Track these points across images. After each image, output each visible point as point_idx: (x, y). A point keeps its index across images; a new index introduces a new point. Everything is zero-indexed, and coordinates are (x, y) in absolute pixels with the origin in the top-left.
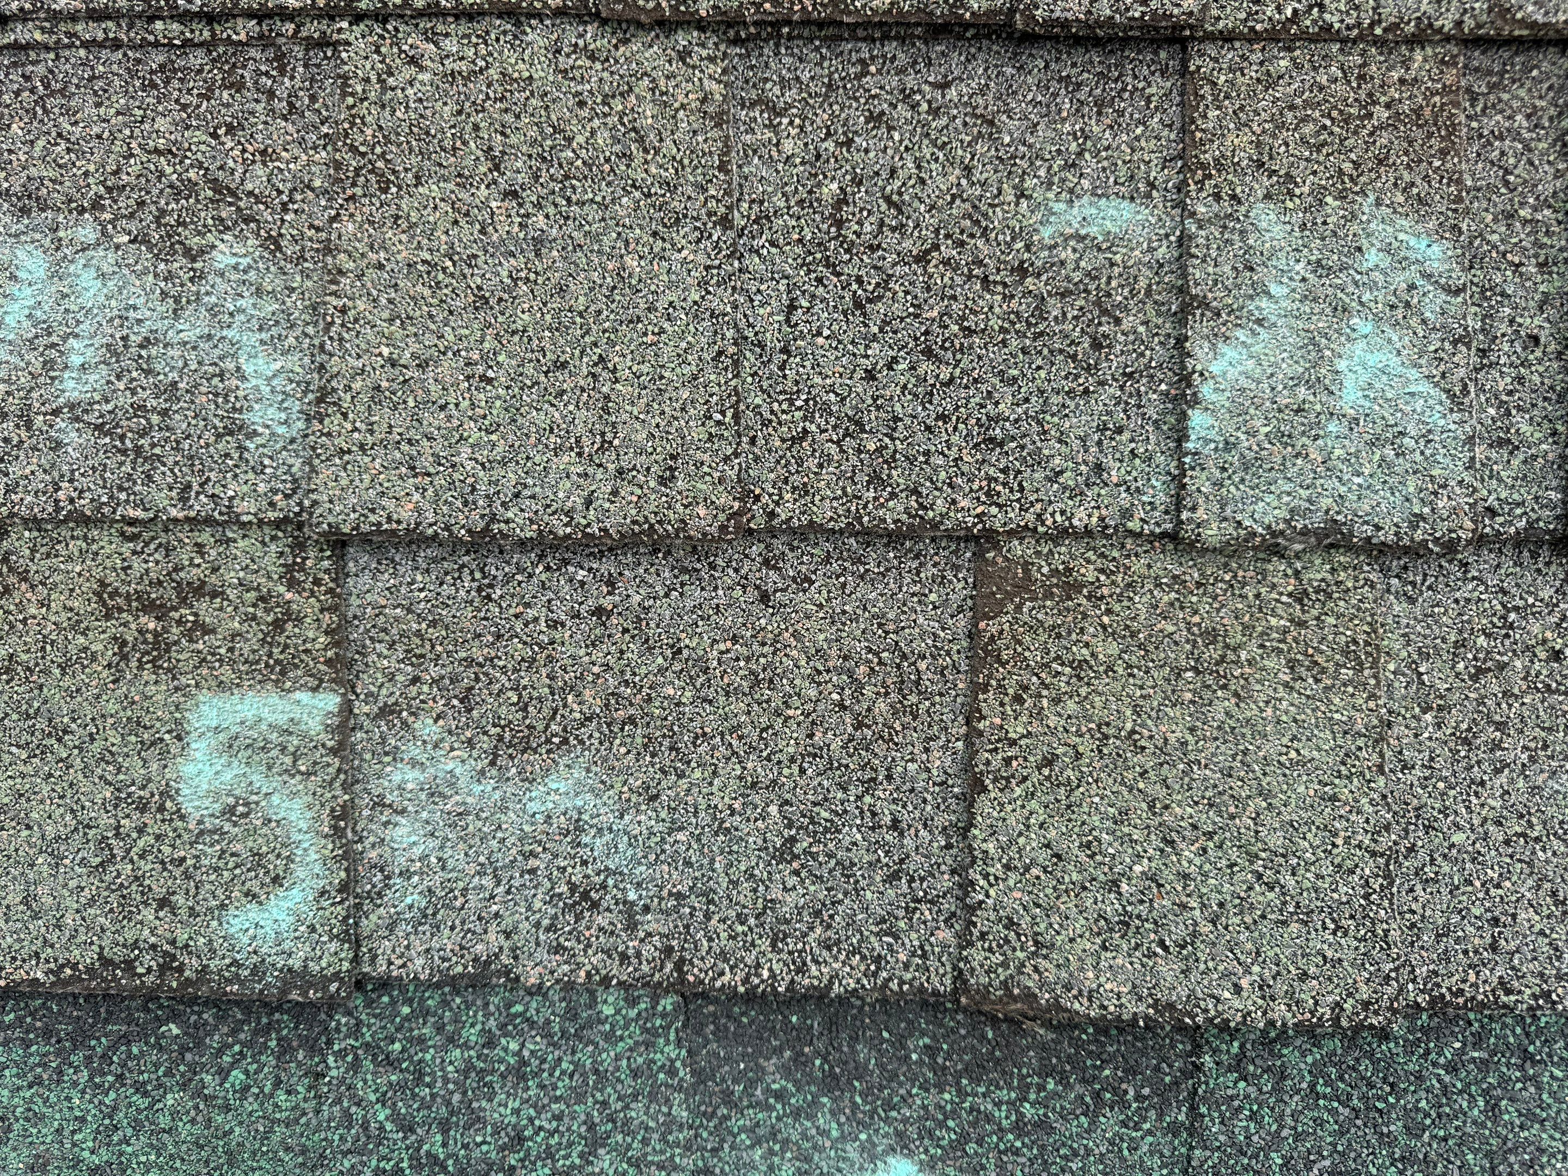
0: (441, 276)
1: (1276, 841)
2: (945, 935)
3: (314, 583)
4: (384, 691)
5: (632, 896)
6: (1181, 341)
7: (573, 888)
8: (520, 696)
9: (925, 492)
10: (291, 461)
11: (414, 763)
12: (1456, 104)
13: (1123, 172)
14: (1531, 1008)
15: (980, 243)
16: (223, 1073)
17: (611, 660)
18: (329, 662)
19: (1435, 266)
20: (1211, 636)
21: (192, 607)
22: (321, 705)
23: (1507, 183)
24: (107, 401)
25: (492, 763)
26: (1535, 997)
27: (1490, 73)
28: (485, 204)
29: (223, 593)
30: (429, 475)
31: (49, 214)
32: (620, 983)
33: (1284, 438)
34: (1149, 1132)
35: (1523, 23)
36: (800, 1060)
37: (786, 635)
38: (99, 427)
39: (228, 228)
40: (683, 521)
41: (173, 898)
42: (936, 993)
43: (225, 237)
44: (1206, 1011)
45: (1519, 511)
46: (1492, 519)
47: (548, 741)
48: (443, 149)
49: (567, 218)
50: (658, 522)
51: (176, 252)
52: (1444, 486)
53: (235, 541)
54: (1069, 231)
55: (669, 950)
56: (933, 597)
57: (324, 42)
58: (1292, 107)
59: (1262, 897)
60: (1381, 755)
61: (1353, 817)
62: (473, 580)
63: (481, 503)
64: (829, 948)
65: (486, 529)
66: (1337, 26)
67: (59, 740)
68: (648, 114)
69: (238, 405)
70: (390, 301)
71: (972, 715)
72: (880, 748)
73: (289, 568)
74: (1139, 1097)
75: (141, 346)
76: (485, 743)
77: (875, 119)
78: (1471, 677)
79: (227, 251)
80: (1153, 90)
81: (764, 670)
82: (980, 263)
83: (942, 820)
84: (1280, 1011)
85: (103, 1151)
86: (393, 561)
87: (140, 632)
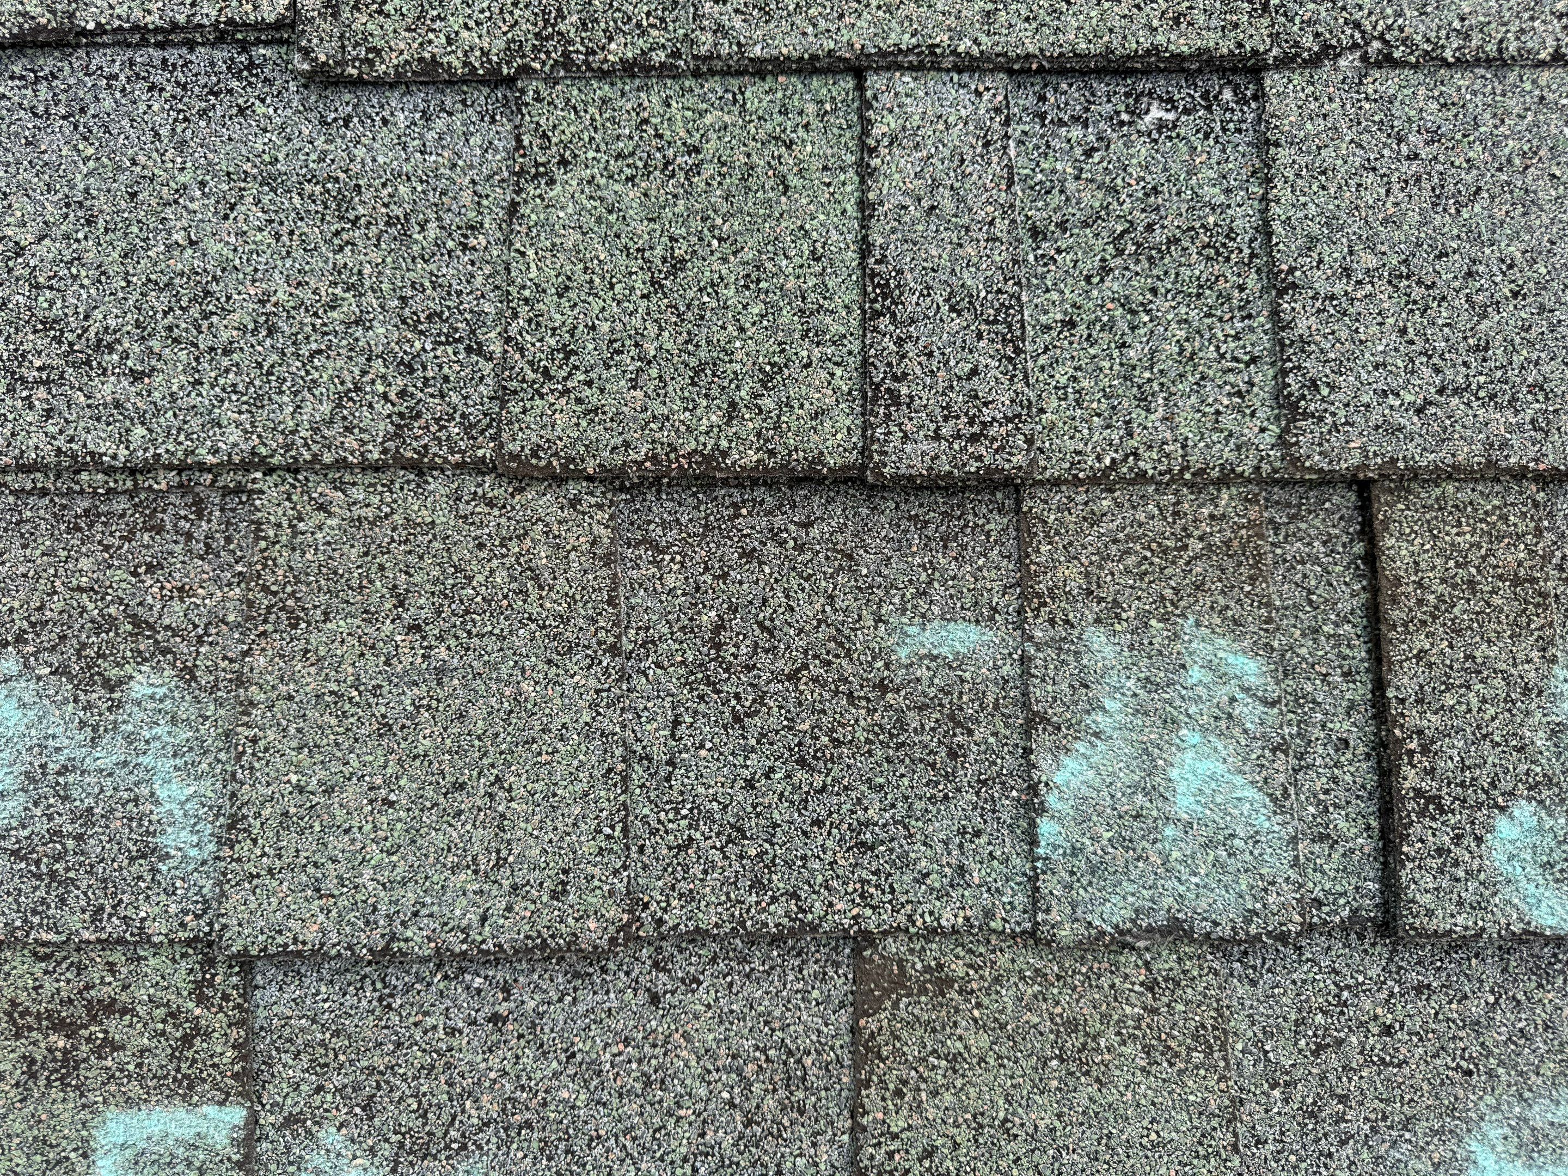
0: (347, 707)
3: (222, 999)
4: (289, 1101)
6: (1027, 751)
8: (420, 1103)
9: (803, 895)
10: (201, 882)
11: (317, 1172)
12: (1261, 536)
13: (968, 600)
15: (844, 663)
17: (508, 1066)
18: (235, 1076)
19: (1253, 681)
20: (1073, 1026)
21: (101, 1024)
22: (227, 1118)
23: (1310, 602)
24: (24, 827)
27: (1289, 505)
28: (390, 638)
29: (133, 1009)
30: (333, 896)
33: (1126, 843)
35: (1310, 469)
37: (677, 1036)
38: (14, 853)
39: (145, 660)
40: (574, 935)
43: (143, 668)
45: (1342, 901)
46: (1319, 909)
47: (447, 1147)
48: (350, 588)
49: (468, 649)
50: (553, 936)
51: (95, 683)
52: (1273, 883)
53: (146, 959)
54: (923, 651)
56: (815, 993)
57: (239, 490)
58: (1115, 541)
60: (1235, 1135)
62: (375, 990)
63: (382, 922)
65: (387, 948)
66: (1150, 472)
68: (540, 558)
69: (152, 829)
70: (299, 730)
71: (856, 1110)
72: (769, 1144)
73: (199, 985)
75: (59, 773)
76: (386, 1150)
77: (748, 555)
78: (1312, 1053)
79: (144, 681)
80: (992, 526)
81: (656, 1071)
82: (845, 681)
86: (299, 973)
87: (49, 1050)
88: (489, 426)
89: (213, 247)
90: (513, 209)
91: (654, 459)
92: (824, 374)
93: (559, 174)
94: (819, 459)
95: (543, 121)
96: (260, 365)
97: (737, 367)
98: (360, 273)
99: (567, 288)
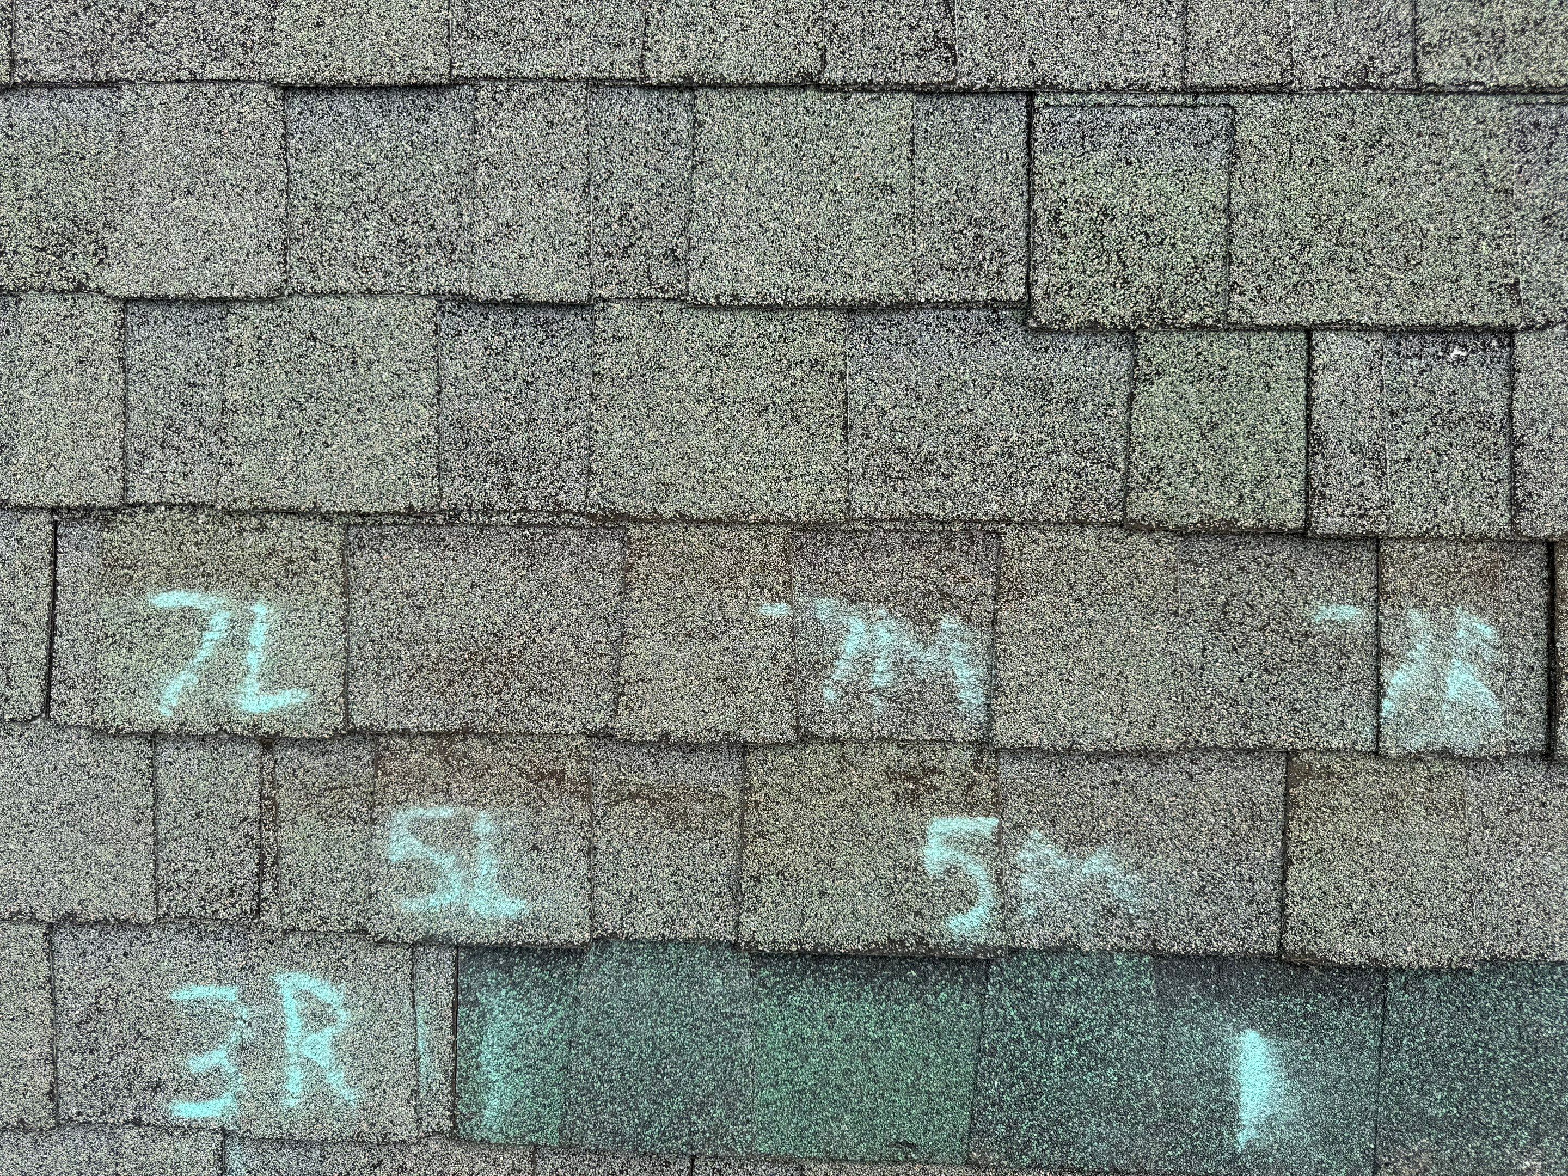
1: (1421, 886)
2: (1273, 928)
3: (986, 769)
4: (1016, 817)
5: (1131, 911)
6: (1378, 668)
7: (1104, 907)
8: (1078, 820)
9: (1266, 732)
10: (978, 715)
11: (1030, 850)
12: (1497, 567)
13: (1350, 594)
14: (1536, 961)
15: (1288, 623)
16: (936, 994)
17: (1120, 805)
18: (993, 804)
19: (1489, 637)
20: (1391, 796)
21: (929, 779)
22: (989, 823)
23: (1519, 600)
24: (894, 688)
25: (1066, 851)
26: (1537, 956)
27: (1511, 552)
28: (1068, 605)
29: (944, 773)
30: (1043, 723)
31: (865, 603)
32: (1127, 950)
33: (1423, 711)
34: (1364, 1018)
35: (1525, 536)
36: (1205, 986)
37: (1201, 794)
38: (890, 699)
39: (948, 612)
41: (923, 911)
42: (1269, 954)
43: (948, 616)
44: (1392, 961)
45: (1526, 742)
46: (1514, 746)
47: (1091, 841)
51: (925, 622)
52: (1494, 733)
53: (950, 750)
54: (1327, 619)
55: (1149, 935)
56: (1268, 777)
57: (994, 532)
58: (1425, 568)
59: (1415, 911)
60: (1467, 848)
61: (1455, 876)
62: (1058, 768)
64: (1222, 935)
66: (1445, 535)
67: (867, 838)
68: (1141, 568)
69: (954, 690)
70: (1026, 646)
71: (1285, 831)
72: (1243, 845)
73: (975, 762)
74: (1359, 1002)
76: (1062, 841)
78: (1506, 814)
79: (948, 622)
80: (1364, 558)
82: (1288, 632)
83: (1271, 878)
84: (1424, 962)
85: (879, 1032)
86: (1021, 759)
87: (906, 789)
88: (1119, 504)
89: (981, 413)
90: (1131, 397)
91: (1202, 522)
92: (1287, 482)
93: (1156, 379)
94: (1283, 524)
95: (1149, 353)
96: (1006, 473)
97: (1244, 477)
98: (1053, 427)
99: (1159, 437)
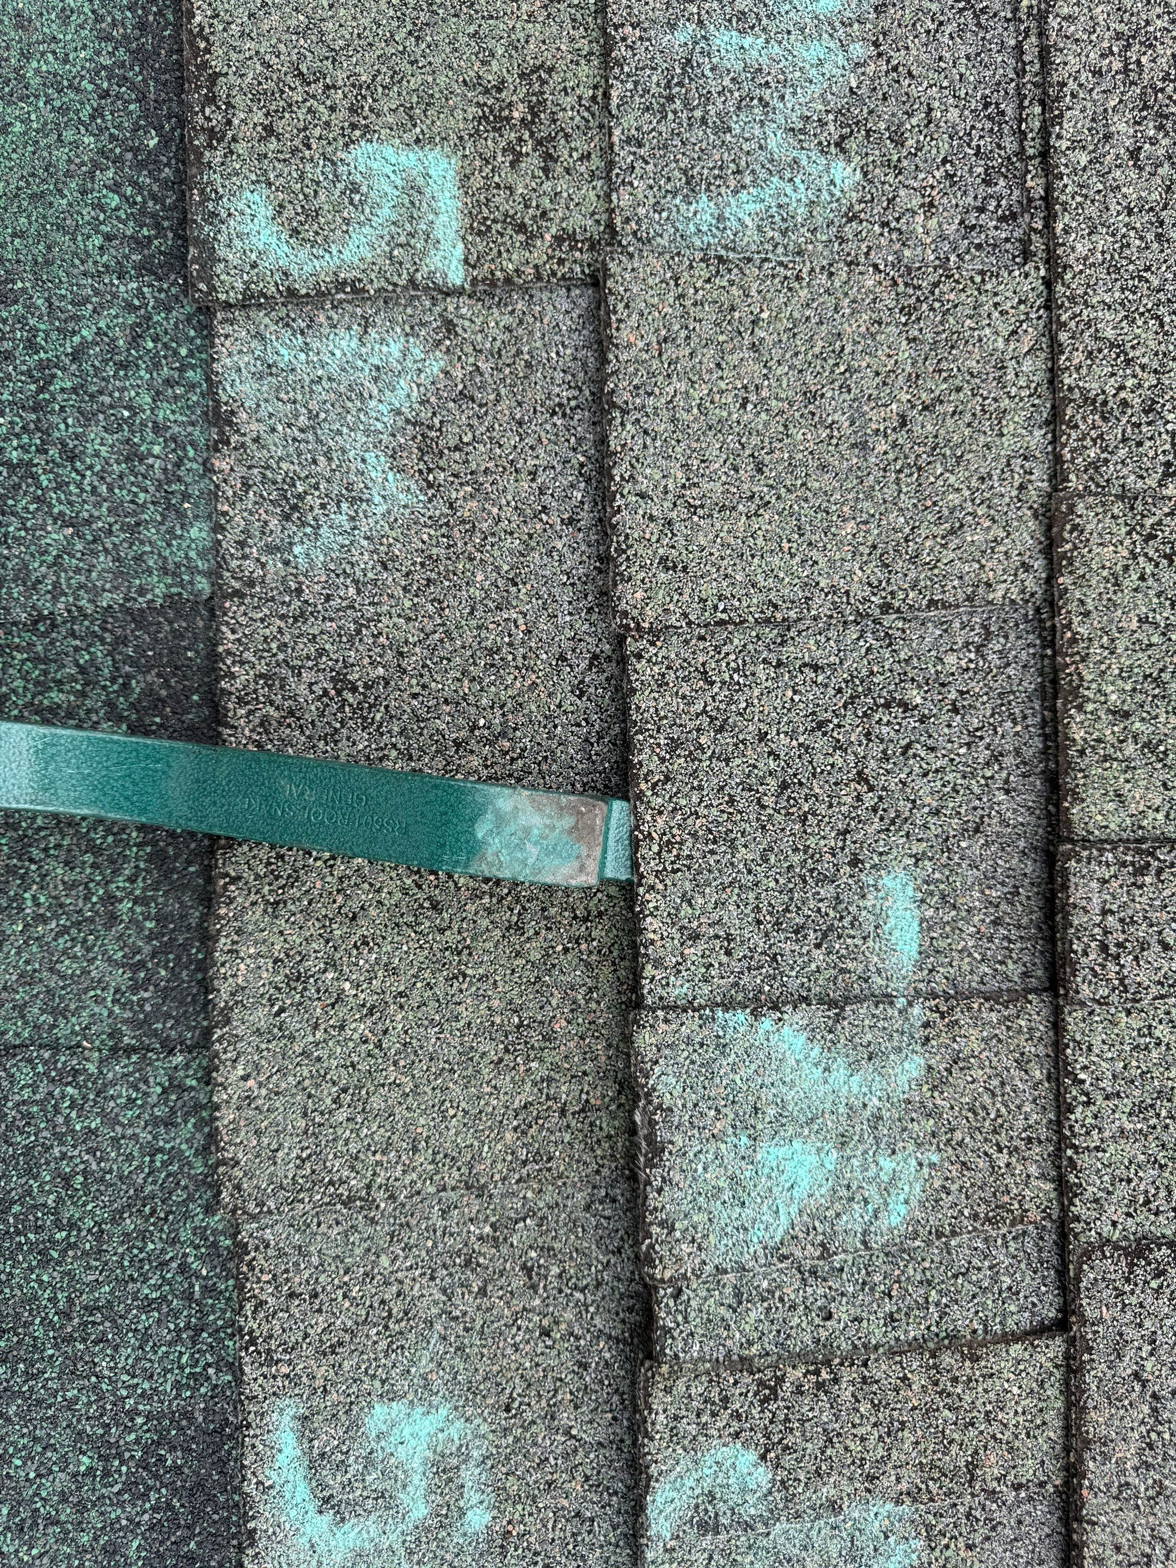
0: (831, 362)
1: (376, 1103)
3: (560, 259)
4: (467, 324)
5: (297, 550)
8: (468, 444)
9: (667, 787)
10: (666, 236)
11: (405, 352)
12: (1013, 1223)
13: (942, 944)
15: (876, 826)
16: (116, 188)
17: (504, 524)
18: (490, 273)
19: (884, 1222)
21: (535, 150)
22: (453, 268)
24: (712, 70)
25: (408, 421)
26: (251, 1332)
27: (1040, 1250)
28: (894, 399)
29: (548, 179)
30: (660, 355)
32: (219, 542)
34: (111, 1013)
36: (159, 704)
37: (534, 677)
38: (689, 63)
39: (865, 175)
40: (630, 579)
41: (274, 139)
43: (857, 173)
44: (225, 1052)
47: (430, 470)
48: (939, 362)
49: (885, 470)
50: (628, 558)
51: (843, 129)
52: (700, 1251)
53: (594, 188)
54: (890, 900)
55: (251, 584)
57: (1027, 255)
59: (327, 1093)
61: (400, 1167)
62: (569, 399)
63: (638, 401)
64: (262, 724)
65: (615, 406)
66: (1072, 1117)
67: (410, 33)
68: (973, 537)
69: (713, 188)
70: (808, 318)
73: (572, 237)
74: (142, 1002)
75: (761, 100)
76: (425, 415)
77: (976, 732)
78: (524, 1263)
79: (846, 175)
80: (1011, 966)
81: (502, 659)
84: (227, 1116)
85: (38, 80)
86: (582, 328)
87: (510, 104)
88: (1098, 485)
91: (1074, 641)
92: (1157, 802)
94: (1077, 799)
96: (1148, 269)
97: (1162, 719)
